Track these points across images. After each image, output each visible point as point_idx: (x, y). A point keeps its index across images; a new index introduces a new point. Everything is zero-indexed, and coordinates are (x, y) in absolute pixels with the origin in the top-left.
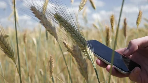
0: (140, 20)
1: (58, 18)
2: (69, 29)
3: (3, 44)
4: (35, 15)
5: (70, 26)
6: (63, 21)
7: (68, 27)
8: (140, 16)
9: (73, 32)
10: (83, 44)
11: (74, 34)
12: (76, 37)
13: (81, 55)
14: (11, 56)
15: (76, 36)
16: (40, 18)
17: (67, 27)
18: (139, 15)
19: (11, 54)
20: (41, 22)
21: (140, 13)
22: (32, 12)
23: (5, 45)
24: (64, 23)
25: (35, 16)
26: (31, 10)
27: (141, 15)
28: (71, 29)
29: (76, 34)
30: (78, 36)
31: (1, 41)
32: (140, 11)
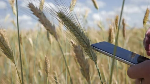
0: (147, 19)
1: (62, 16)
2: (73, 28)
3: (3, 45)
4: (32, 12)
5: (74, 25)
6: (67, 20)
7: (72, 26)
8: (147, 15)
10: (86, 44)
11: (78, 34)
13: (83, 56)
14: (11, 56)
15: (80, 36)
16: (39, 16)
17: (70, 26)
18: (146, 13)
19: (11, 54)
20: (39, 20)
21: (147, 11)
22: (30, 9)
23: (5, 46)
24: (67, 22)
26: (29, 7)
28: (74, 29)
30: (81, 35)
31: (1, 42)
32: (147, 9)
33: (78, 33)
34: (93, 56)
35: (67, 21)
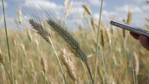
1: (51, 23)
2: (62, 33)
7: (61, 31)
8: (129, 18)
9: (66, 36)
10: (76, 46)
12: (69, 40)
21: (129, 14)
22: (31, 24)
25: (33, 28)
27: (131, 16)
28: (63, 33)
29: (68, 38)
32: (129, 12)
33: (67, 37)
34: (83, 57)
35: (56, 27)
